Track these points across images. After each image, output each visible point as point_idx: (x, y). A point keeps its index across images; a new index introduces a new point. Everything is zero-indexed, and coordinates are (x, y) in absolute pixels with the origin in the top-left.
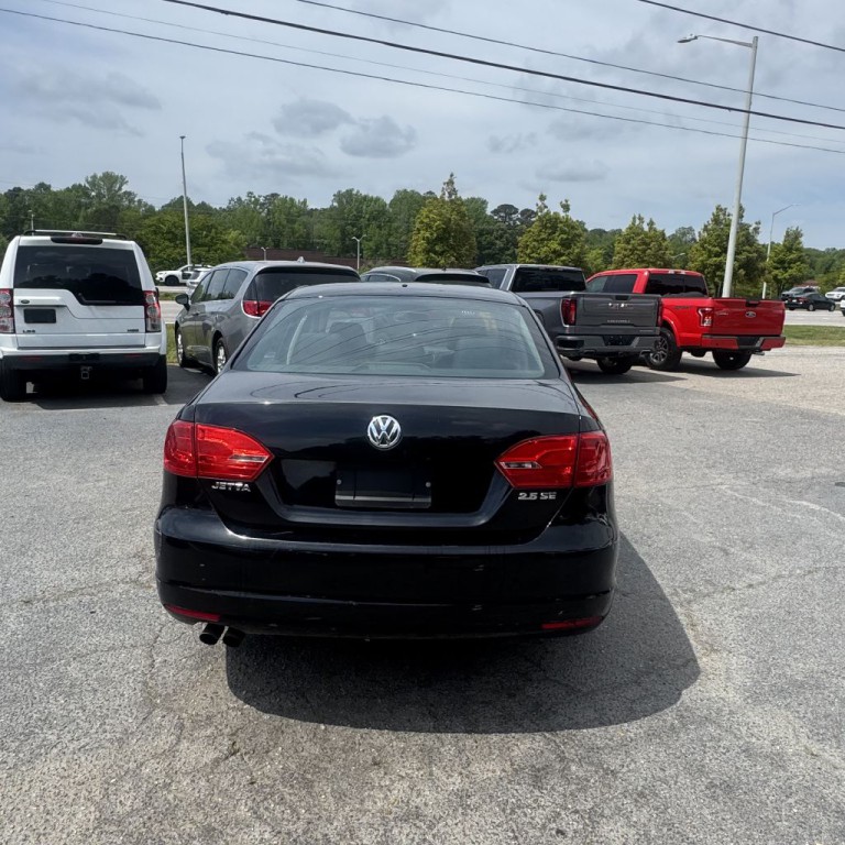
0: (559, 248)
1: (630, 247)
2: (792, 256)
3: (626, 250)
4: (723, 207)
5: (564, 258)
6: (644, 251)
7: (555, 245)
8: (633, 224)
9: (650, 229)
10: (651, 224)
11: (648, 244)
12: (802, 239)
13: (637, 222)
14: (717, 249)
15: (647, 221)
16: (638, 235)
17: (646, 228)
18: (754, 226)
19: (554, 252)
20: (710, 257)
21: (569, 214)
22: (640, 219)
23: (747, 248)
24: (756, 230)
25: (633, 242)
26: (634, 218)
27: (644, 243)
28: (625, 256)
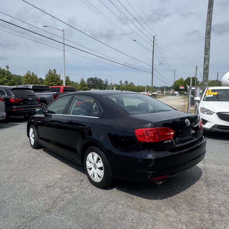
0: (7, 80)
1: (28, 80)
2: (68, 83)
3: (26, 80)
4: (51, 70)
5: (9, 83)
6: (32, 81)
7: (5, 79)
8: (28, 73)
9: (33, 75)
10: (33, 73)
11: (33, 79)
12: (69, 78)
13: (29, 73)
14: (51, 81)
15: (31, 72)
16: (30, 76)
17: (31, 74)
18: (59, 75)
19: (5, 81)
20: (49, 82)
21: (9, 69)
22: (30, 72)
23: (58, 80)
24: (59, 76)
25: (28, 78)
26: (28, 72)
27: (32, 79)
28: (27, 82)
